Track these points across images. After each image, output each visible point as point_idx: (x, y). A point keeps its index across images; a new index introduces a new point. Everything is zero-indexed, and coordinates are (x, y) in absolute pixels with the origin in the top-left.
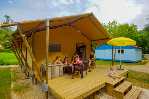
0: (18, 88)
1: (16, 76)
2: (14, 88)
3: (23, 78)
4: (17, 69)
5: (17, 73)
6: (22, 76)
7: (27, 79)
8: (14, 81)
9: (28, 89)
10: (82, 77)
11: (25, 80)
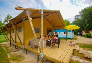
0: (14, 58)
1: (8, 50)
2: (11, 58)
3: (14, 50)
4: (6, 45)
5: (7, 47)
6: (13, 50)
7: (17, 51)
8: (8, 53)
9: (22, 58)
10: (59, 47)
11: (17, 52)
